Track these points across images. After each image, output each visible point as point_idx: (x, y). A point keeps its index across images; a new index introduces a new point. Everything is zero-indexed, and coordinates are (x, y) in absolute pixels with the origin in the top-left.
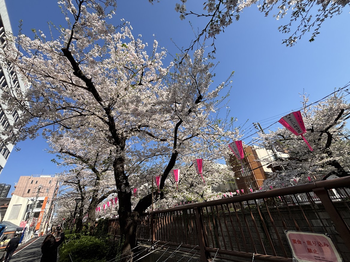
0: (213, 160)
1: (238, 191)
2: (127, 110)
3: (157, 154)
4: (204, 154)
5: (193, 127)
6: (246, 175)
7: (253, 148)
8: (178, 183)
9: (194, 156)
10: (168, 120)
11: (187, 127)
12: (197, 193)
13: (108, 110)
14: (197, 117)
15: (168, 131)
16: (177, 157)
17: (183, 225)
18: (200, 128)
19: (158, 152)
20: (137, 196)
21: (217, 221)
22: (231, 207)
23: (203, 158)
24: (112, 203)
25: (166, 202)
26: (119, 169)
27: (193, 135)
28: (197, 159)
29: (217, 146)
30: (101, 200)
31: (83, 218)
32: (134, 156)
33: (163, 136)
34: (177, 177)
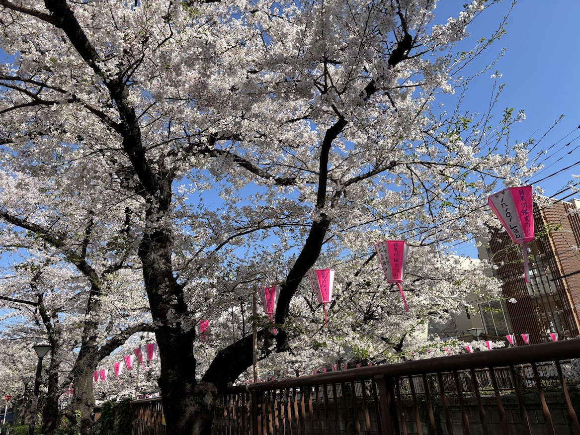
0: (438, 245)
1: (512, 338)
2: (176, 87)
3: (267, 222)
4: (410, 228)
5: (381, 142)
6: (542, 292)
7: (570, 209)
8: (327, 307)
9: (379, 232)
10: (299, 119)
11: (360, 140)
12: (384, 339)
13: (117, 89)
14: (393, 109)
15: (300, 154)
16: (328, 234)
17: (342, 427)
18: (401, 143)
19: (270, 216)
20: (210, 342)
21: (440, 420)
22: (485, 383)
23: (407, 237)
24: (139, 359)
25: (293, 363)
26: (156, 266)
27: (377, 167)
28: (388, 242)
29: (451, 201)
30: (107, 349)
31: (59, 396)
32: (199, 226)
33: (284, 170)
34: (327, 290)
